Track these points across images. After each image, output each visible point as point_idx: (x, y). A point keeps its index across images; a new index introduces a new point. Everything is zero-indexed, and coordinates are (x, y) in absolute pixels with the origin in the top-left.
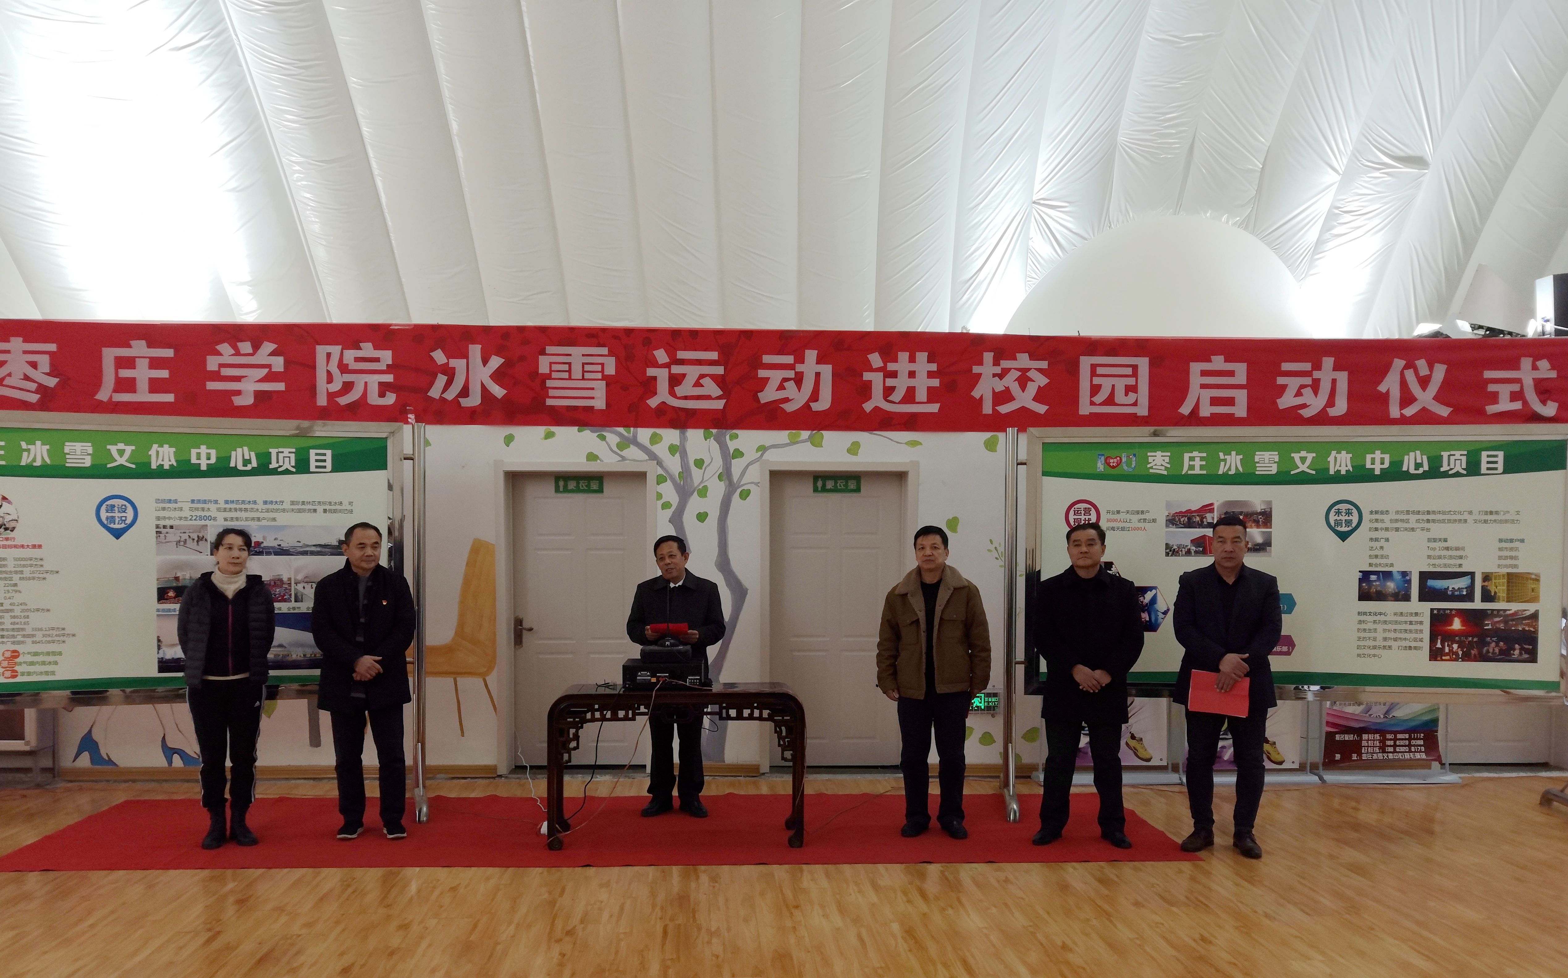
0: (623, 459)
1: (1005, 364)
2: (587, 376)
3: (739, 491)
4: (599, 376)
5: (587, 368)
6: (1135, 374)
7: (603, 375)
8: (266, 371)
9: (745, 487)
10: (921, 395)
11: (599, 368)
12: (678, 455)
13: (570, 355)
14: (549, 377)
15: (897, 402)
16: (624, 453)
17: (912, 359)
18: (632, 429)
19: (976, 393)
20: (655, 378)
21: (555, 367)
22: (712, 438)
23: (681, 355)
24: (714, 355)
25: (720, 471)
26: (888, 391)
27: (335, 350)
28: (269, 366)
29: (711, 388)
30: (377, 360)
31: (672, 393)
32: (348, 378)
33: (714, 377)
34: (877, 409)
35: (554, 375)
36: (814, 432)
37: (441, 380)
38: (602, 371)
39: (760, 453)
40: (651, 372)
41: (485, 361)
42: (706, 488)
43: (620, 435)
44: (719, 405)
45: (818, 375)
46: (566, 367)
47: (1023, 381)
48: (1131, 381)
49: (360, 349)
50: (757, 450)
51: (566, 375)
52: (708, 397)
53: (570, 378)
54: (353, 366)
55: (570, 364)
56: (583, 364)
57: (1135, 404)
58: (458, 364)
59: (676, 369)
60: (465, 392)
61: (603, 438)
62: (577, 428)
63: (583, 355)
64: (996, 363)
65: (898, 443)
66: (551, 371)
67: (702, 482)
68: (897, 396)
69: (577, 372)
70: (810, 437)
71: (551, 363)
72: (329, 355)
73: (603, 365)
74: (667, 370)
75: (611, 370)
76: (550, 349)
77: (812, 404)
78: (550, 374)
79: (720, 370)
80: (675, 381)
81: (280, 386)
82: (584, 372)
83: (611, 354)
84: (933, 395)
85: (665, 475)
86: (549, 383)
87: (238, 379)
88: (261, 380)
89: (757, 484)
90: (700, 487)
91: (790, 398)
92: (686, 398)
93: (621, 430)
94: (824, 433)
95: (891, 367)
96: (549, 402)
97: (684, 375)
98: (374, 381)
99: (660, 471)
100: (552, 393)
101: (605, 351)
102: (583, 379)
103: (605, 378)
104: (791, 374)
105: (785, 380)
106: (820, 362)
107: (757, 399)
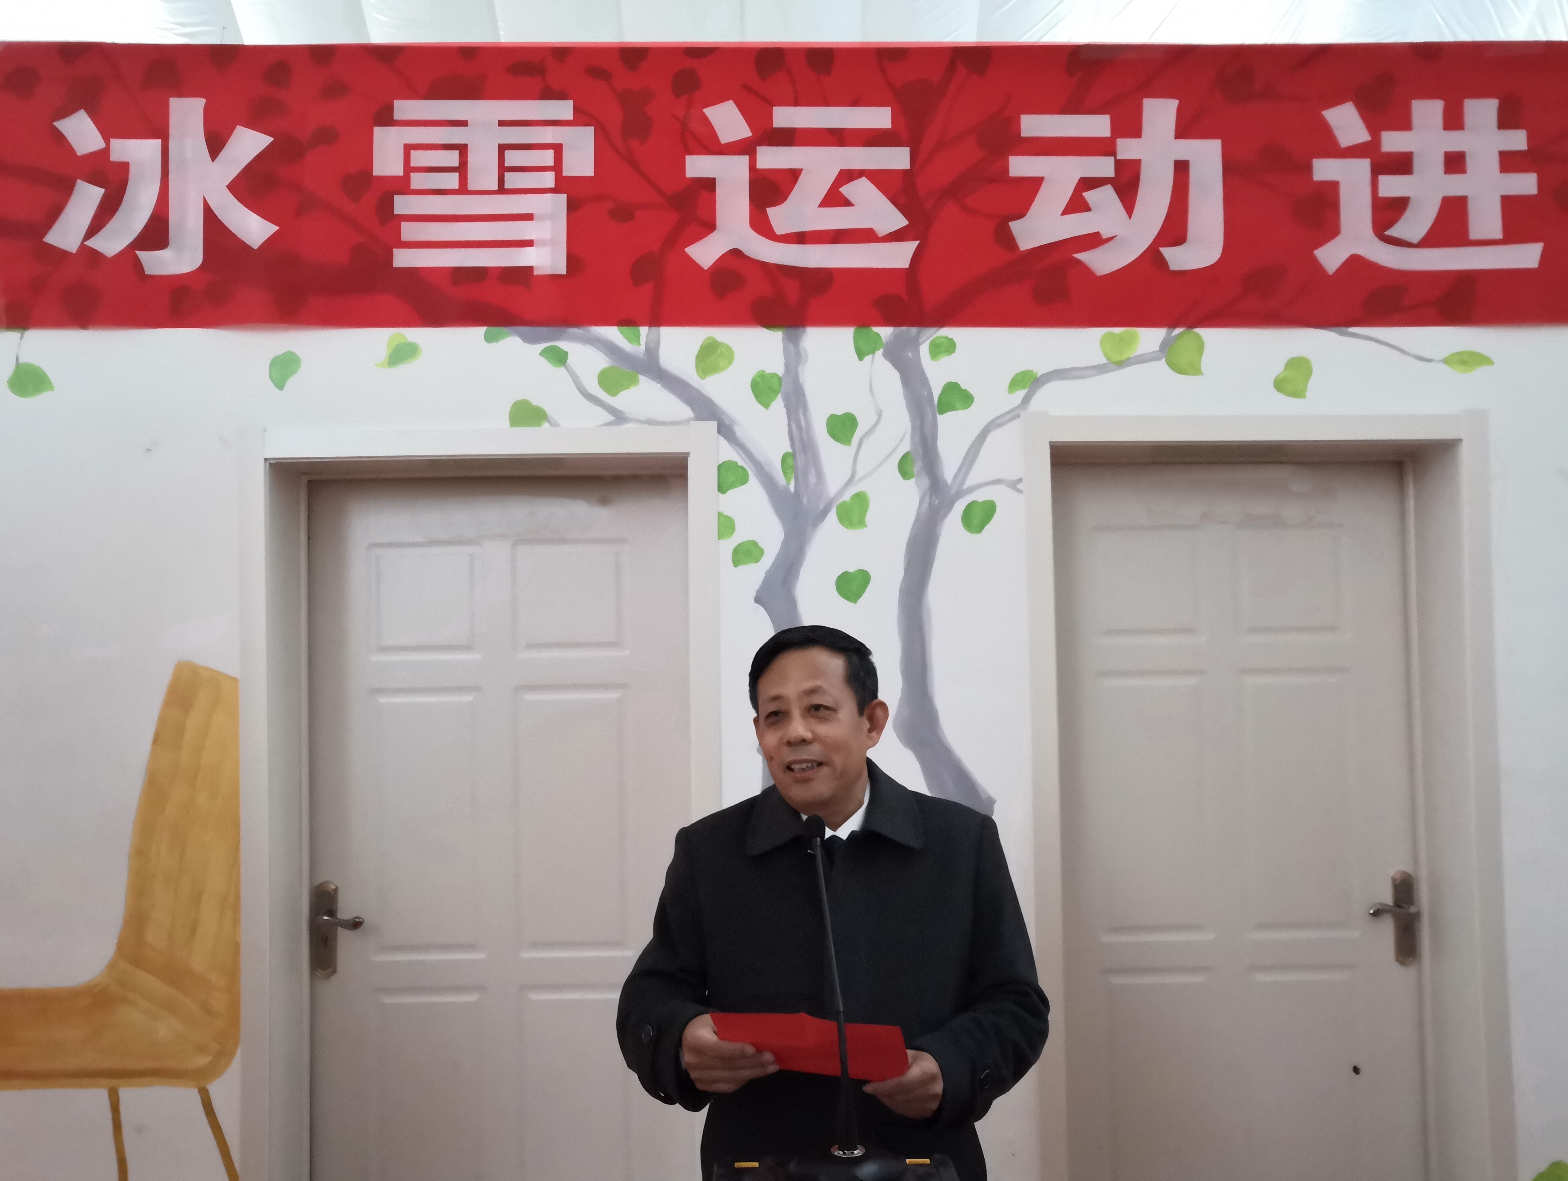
0: (619, 417)
2: (513, 180)
3: (960, 506)
4: (548, 180)
5: (513, 158)
7: (559, 177)
9: (980, 496)
10: (1486, 223)
11: (547, 158)
12: (778, 404)
13: (464, 123)
14: (402, 186)
15: (1415, 241)
16: (624, 400)
17: (1454, 120)
18: (644, 330)
20: (709, 185)
21: (419, 159)
22: (879, 353)
23: (787, 116)
24: (879, 117)
25: (906, 447)
26: (1387, 213)
29: (874, 209)
31: (761, 225)
33: (879, 178)
34: (1355, 263)
35: (418, 181)
36: (1178, 331)
37: (88, 198)
38: (557, 167)
39: (1021, 394)
40: (698, 166)
41: (216, 144)
42: (861, 499)
43: (611, 349)
44: (898, 257)
45: (1182, 168)
46: (452, 159)
50: (1013, 386)
51: (452, 181)
52: (866, 236)
53: (463, 189)
55: (462, 149)
56: (503, 149)
58: (135, 151)
59: (772, 158)
60: (155, 234)
61: (559, 358)
62: (481, 331)
63: (502, 123)
65: (1421, 359)
66: (408, 169)
67: (849, 483)
68: (1414, 226)
69: (483, 175)
70: (1166, 347)
71: (408, 148)
73: (558, 149)
74: (745, 159)
75: (581, 164)
76: (404, 109)
77: (1167, 252)
78: (405, 180)
79: (897, 158)
80: (771, 188)
82: (503, 169)
83: (581, 118)
84: (1518, 221)
85: (741, 463)
86: (402, 205)
89: (1014, 485)
90: (847, 497)
91: (1105, 234)
92: (800, 238)
93: (612, 333)
94: (1208, 334)
95: (1395, 142)
96: (403, 259)
97: (794, 175)
99: (728, 453)
100: (409, 231)
101: (564, 109)
102: (502, 190)
103: (563, 184)
104: (1104, 167)
105: (1088, 183)
106: (1183, 131)
107: (1009, 241)
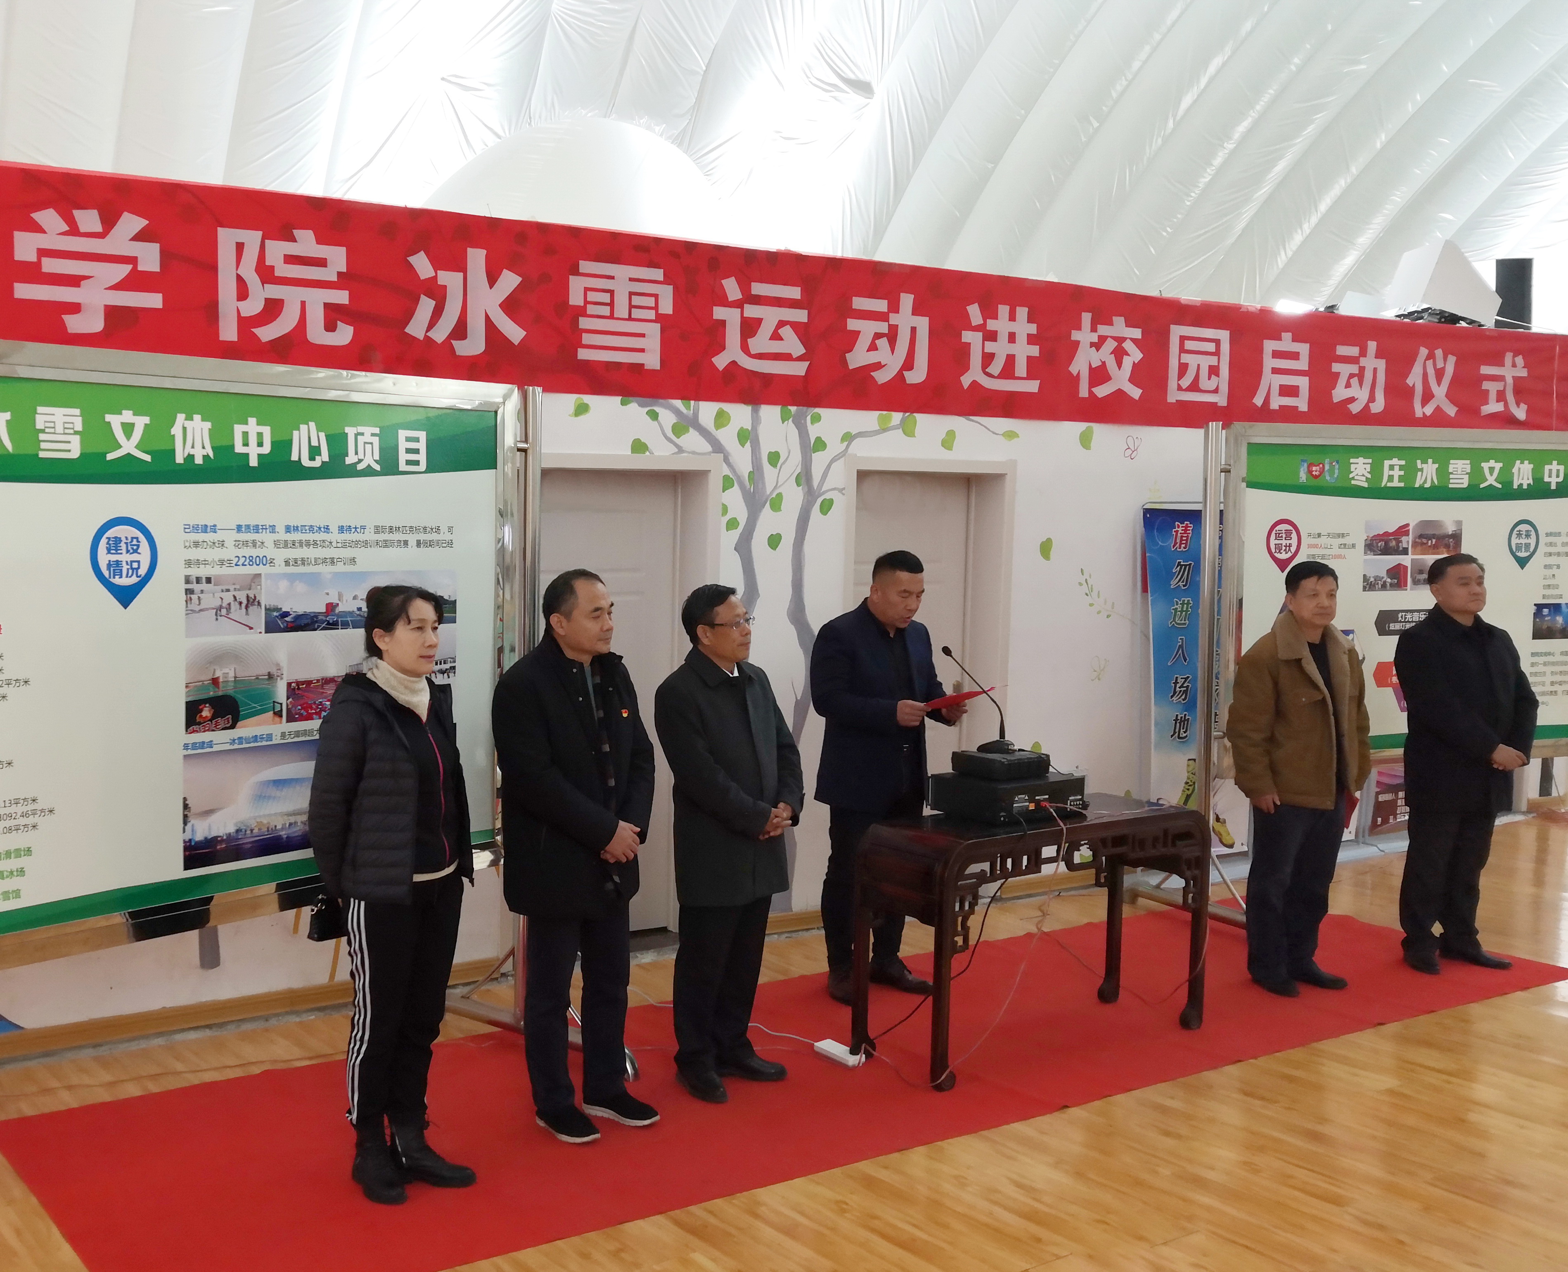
0: (680, 450)
1: (1103, 330)
2: (636, 313)
3: (820, 500)
4: (651, 315)
5: (636, 301)
6: (1217, 353)
7: (657, 314)
8: (126, 269)
9: (827, 496)
10: (1021, 369)
11: (651, 302)
12: (748, 444)
13: (612, 278)
14: (581, 311)
15: (996, 375)
16: (683, 441)
17: (1012, 318)
18: (692, 402)
19: (1074, 369)
20: (723, 323)
21: (592, 297)
22: (791, 420)
23: (759, 289)
24: (794, 293)
25: (799, 470)
26: (988, 358)
27: (252, 238)
28: (132, 260)
29: (792, 344)
30: (321, 263)
31: (745, 348)
32: (274, 291)
33: (795, 326)
34: (974, 384)
35: (591, 310)
36: (907, 414)
37: (426, 306)
38: (656, 308)
39: (846, 443)
40: (719, 313)
41: (492, 279)
42: (780, 495)
43: (677, 412)
44: (799, 369)
45: (914, 330)
46: (606, 298)
47: (1119, 354)
48: (1213, 361)
49: (294, 240)
50: (843, 439)
51: (606, 311)
52: (786, 357)
53: (612, 317)
54: (283, 270)
55: (612, 292)
56: (631, 294)
57: (1216, 391)
58: (449, 279)
59: (752, 311)
60: (460, 331)
61: (654, 416)
62: (618, 399)
63: (631, 280)
64: (1094, 329)
65: (994, 433)
66: (586, 302)
67: (775, 488)
68: (996, 368)
69: (622, 310)
70: (902, 422)
71: (587, 290)
72: (240, 247)
73: (656, 296)
74: (739, 311)
75: (667, 307)
76: (585, 266)
77: (906, 373)
78: (584, 308)
79: (801, 316)
80: (750, 327)
81: (154, 300)
82: (631, 307)
83: (666, 281)
84: (1034, 368)
85: (731, 476)
86: (584, 323)
87: (74, 281)
88: (117, 287)
89: (841, 490)
90: (774, 496)
91: (883, 364)
92: (761, 356)
93: (678, 403)
94: (918, 416)
95: (991, 325)
96: (583, 354)
97: (759, 321)
98: (317, 299)
99: (726, 471)
100: (587, 339)
101: (658, 274)
102: (630, 319)
103: (660, 318)
104: (883, 327)
105: (878, 336)
106: (916, 312)
107: (845, 362)
